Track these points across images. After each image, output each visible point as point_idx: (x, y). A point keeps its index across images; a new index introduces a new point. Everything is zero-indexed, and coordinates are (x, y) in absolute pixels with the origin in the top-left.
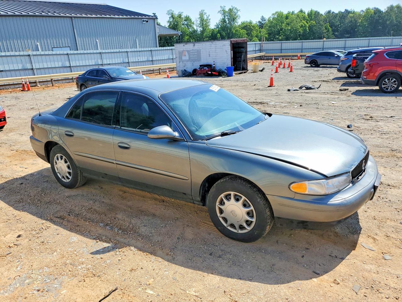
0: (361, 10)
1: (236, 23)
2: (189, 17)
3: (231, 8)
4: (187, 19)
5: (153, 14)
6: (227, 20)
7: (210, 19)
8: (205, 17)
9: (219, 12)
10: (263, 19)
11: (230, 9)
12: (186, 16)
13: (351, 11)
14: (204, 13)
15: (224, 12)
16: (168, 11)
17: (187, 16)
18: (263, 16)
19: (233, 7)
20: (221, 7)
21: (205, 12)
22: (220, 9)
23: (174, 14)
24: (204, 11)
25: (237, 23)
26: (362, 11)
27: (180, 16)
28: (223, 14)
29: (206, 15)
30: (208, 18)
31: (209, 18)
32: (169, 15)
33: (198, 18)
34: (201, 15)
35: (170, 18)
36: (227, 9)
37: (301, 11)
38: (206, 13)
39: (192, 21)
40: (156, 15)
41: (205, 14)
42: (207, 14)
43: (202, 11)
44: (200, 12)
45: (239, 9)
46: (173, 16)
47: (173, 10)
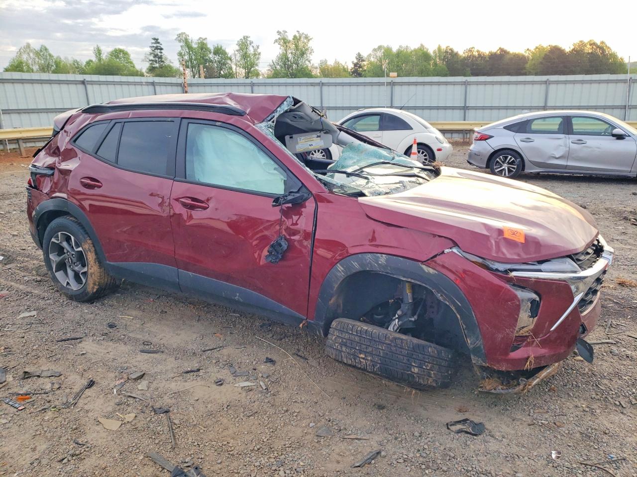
1: (307, 62)
2: (221, 47)
3: (297, 35)
4: (218, 51)
5: (154, 39)
6: (290, 56)
7: (259, 54)
8: (251, 50)
9: (276, 41)
10: (360, 58)
11: (295, 37)
12: (216, 46)
14: (248, 42)
15: (284, 42)
16: (180, 34)
17: (218, 46)
18: (359, 55)
19: (301, 32)
20: (278, 32)
21: (250, 41)
22: (279, 36)
23: (190, 41)
24: (249, 39)
25: (309, 61)
26: (528, 49)
27: (203, 46)
28: (283, 46)
29: (253, 47)
30: (255, 50)
31: (259, 51)
32: (180, 41)
33: (237, 51)
34: (244, 44)
36: (290, 38)
37: (422, 45)
38: (252, 43)
39: (229, 56)
40: (159, 41)
41: (250, 44)
42: (255, 45)
43: (244, 38)
44: (241, 39)
45: (311, 37)
46: (187, 44)
47: (187, 33)
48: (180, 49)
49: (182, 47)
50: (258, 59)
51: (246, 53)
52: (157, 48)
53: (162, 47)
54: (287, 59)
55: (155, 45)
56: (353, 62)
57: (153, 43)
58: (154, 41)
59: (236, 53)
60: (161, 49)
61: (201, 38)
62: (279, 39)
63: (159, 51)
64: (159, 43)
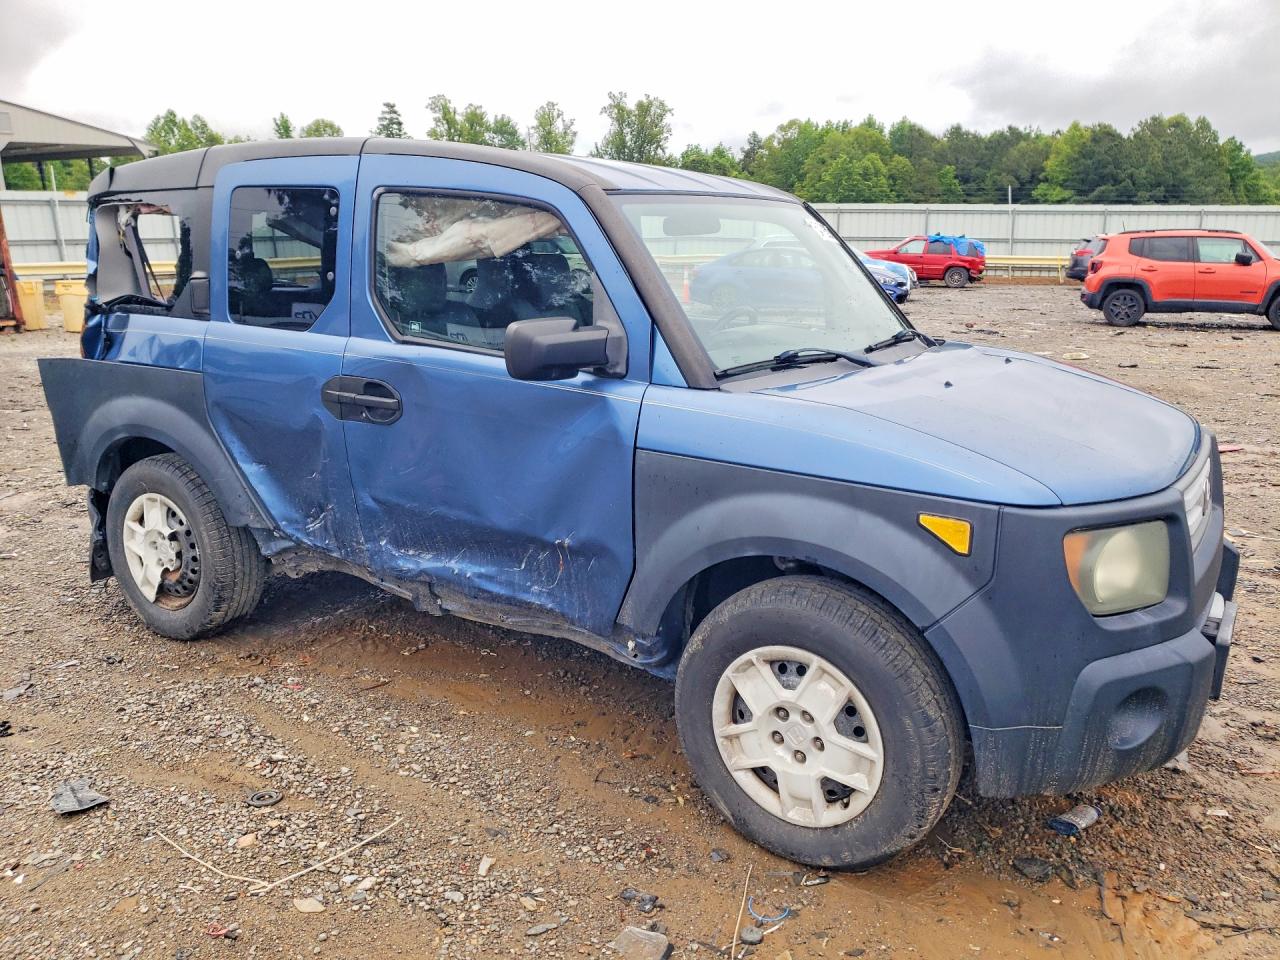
0: (1055, 130)
1: (659, 151)
2: (508, 121)
3: (645, 101)
4: (503, 128)
5: (387, 105)
6: (628, 137)
7: (575, 134)
8: (559, 126)
9: (604, 110)
10: (755, 141)
11: (640, 105)
12: (499, 117)
13: (1028, 131)
14: (555, 114)
15: (620, 114)
16: (435, 97)
17: (502, 119)
18: (755, 135)
19: (651, 98)
20: (610, 94)
21: (558, 111)
22: (610, 101)
23: (451, 110)
24: (556, 107)
26: (1058, 132)
27: (474, 119)
28: (618, 120)
29: (563, 121)
30: (567, 128)
31: (574, 128)
32: (434, 110)
33: (535, 128)
34: (547, 117)
35: (437, 120)
36: (631, 104)
37: (870, 123)
39: (520, 135)
40: (396, 109)
41: (558, 116)
42: (567, 118)
43: (547, 105)
44: (542, 107)
45: (670, 107)
46: (447, 116)
47: (448, 97)
48: (432, 124)
49: (435, 119)
50: (572, 143)
51: (549, 133)
52: (391, 121)
53: (401, 119)
54: (623, 142)
55: (388, 116)
56: (742, 149)
57: (383, 112)
58: (387, 109)
59: (532, 131)
60: (400, 124)
61: (471, 105)
62: (610, 105)
63: (395, 126)
64: (395, 112)
